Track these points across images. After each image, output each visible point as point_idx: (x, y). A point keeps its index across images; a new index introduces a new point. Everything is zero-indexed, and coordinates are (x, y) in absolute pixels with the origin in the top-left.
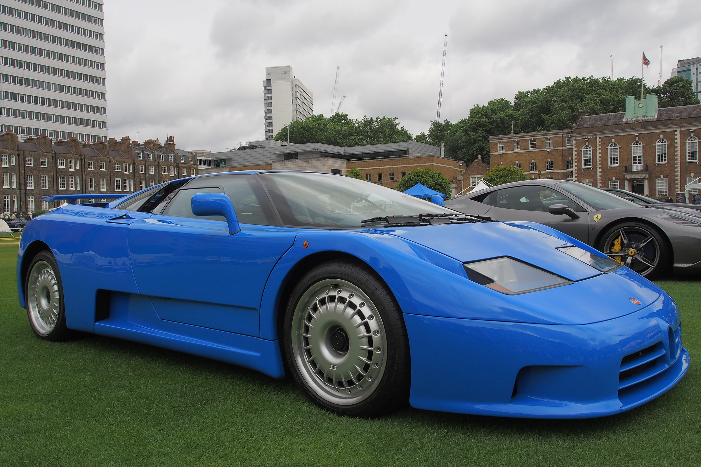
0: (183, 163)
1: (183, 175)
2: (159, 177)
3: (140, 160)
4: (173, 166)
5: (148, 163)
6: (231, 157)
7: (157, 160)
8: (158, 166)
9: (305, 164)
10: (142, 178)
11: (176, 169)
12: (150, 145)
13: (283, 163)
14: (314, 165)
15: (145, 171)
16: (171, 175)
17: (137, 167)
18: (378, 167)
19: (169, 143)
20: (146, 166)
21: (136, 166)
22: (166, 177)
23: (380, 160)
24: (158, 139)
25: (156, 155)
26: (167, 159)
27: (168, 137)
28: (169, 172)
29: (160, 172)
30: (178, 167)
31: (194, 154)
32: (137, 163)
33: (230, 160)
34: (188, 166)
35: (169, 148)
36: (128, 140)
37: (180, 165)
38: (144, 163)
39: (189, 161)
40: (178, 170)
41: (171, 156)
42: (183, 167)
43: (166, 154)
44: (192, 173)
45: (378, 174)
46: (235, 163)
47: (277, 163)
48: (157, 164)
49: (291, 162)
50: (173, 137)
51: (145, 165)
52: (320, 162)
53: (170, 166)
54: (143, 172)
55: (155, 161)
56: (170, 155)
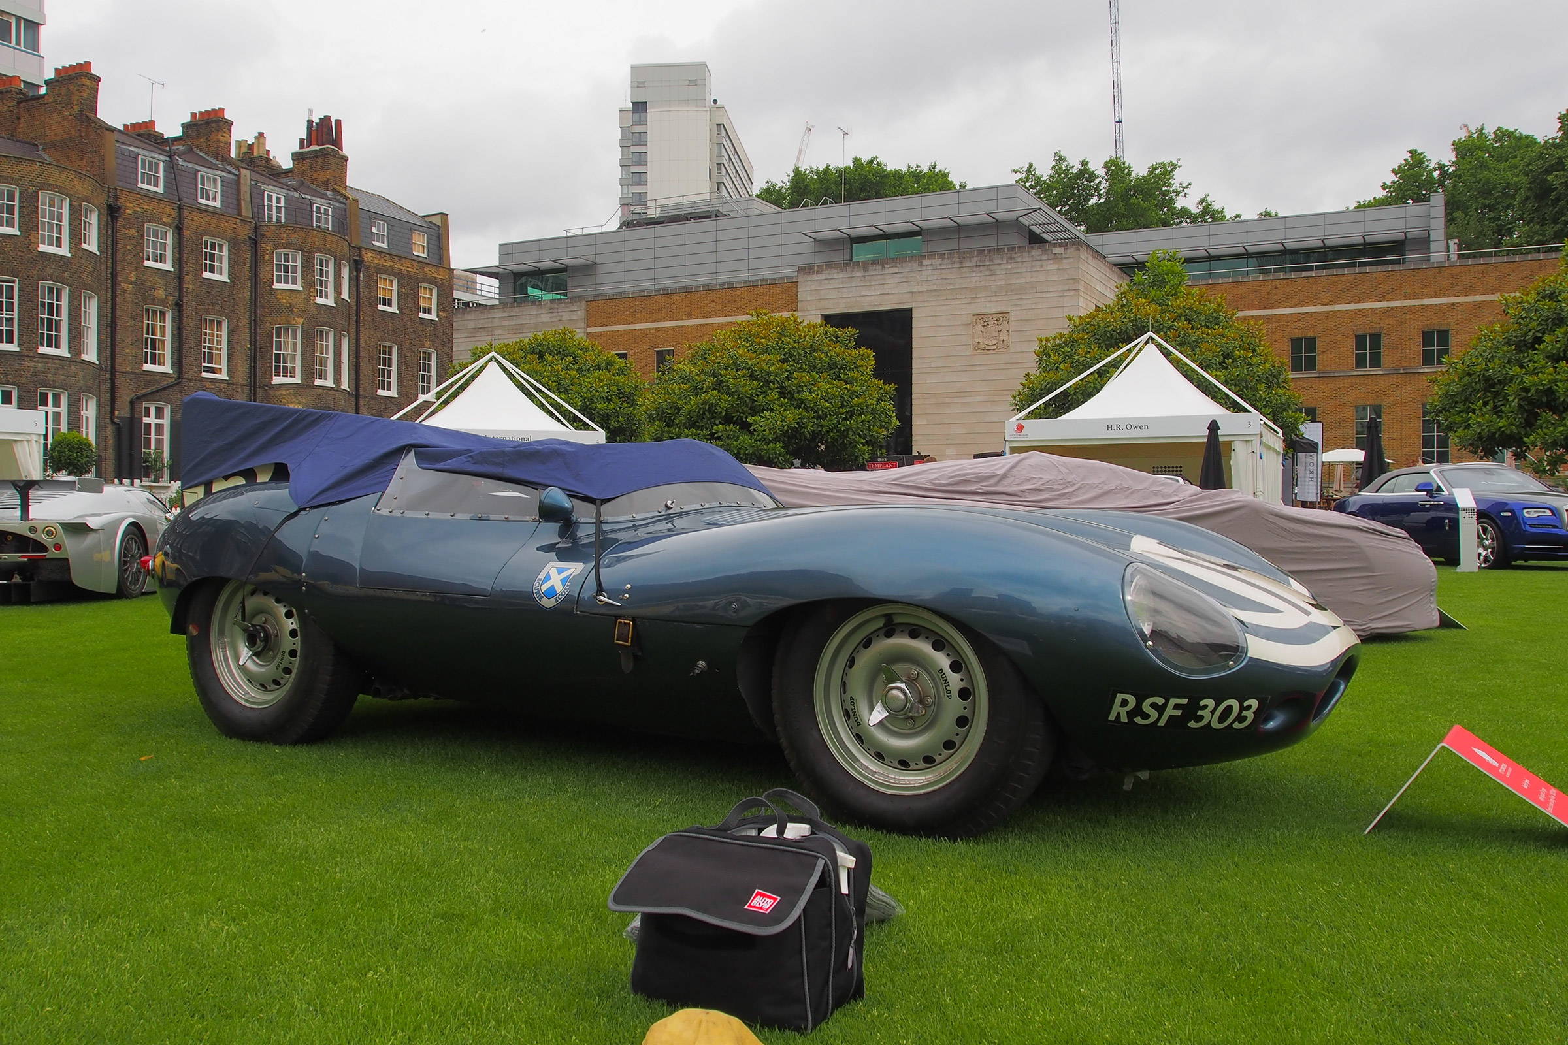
0: (380, 252)
1: (381, 307)
2: (254, 301)
3: (151, 197)
4: (330, 252)
5: (193, 221)
6: (593, 258)
7: (246, 212)
8: (254, 242)
9: (974, 279)
10: (160, 293)
11: (345, 273)
12: (213, 138)
13: (859, 274)
14: (1023, 281)
15: (179, 262)
16: (319, 300)
17: (132, 232)
18: (1296, 306)
19: (315, 147)
20: (186, 233)
21: (121, 223)
22: (291, 307)
23: (1304, 274)
24: (261, 134)
25: (245, 189)
26: (300, 214)
27: (310, 122)
28: (308, 283)
29: (263, 275)
30: (357, 265)
31: (437, 221)
32: (130, 208)
33: (588, 269)
34: (406, 267)
35: (315, 175)
36: (85, 81)
37: (368, 256)
38: (174, 214)
39: (410, 245)
40: (355, 282)
41: (324, 211)
42: (381, 270)
43: (296, 194)
44: (421, 304)
45: (1296, 343)
46: (610, 282)
47: (823, 277)
48: (245, 232)
49: (895, 270)
50: (338, 122)
51: (179, 229)
52: (1052, 266)
53: (319, 250)
54: (168, 266)
55: (240, 214)
56: (320, 204)
